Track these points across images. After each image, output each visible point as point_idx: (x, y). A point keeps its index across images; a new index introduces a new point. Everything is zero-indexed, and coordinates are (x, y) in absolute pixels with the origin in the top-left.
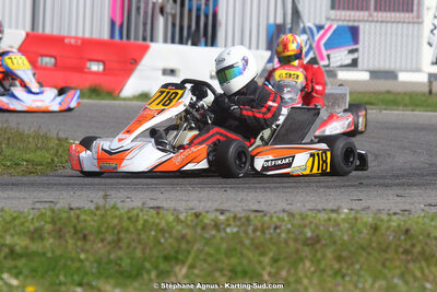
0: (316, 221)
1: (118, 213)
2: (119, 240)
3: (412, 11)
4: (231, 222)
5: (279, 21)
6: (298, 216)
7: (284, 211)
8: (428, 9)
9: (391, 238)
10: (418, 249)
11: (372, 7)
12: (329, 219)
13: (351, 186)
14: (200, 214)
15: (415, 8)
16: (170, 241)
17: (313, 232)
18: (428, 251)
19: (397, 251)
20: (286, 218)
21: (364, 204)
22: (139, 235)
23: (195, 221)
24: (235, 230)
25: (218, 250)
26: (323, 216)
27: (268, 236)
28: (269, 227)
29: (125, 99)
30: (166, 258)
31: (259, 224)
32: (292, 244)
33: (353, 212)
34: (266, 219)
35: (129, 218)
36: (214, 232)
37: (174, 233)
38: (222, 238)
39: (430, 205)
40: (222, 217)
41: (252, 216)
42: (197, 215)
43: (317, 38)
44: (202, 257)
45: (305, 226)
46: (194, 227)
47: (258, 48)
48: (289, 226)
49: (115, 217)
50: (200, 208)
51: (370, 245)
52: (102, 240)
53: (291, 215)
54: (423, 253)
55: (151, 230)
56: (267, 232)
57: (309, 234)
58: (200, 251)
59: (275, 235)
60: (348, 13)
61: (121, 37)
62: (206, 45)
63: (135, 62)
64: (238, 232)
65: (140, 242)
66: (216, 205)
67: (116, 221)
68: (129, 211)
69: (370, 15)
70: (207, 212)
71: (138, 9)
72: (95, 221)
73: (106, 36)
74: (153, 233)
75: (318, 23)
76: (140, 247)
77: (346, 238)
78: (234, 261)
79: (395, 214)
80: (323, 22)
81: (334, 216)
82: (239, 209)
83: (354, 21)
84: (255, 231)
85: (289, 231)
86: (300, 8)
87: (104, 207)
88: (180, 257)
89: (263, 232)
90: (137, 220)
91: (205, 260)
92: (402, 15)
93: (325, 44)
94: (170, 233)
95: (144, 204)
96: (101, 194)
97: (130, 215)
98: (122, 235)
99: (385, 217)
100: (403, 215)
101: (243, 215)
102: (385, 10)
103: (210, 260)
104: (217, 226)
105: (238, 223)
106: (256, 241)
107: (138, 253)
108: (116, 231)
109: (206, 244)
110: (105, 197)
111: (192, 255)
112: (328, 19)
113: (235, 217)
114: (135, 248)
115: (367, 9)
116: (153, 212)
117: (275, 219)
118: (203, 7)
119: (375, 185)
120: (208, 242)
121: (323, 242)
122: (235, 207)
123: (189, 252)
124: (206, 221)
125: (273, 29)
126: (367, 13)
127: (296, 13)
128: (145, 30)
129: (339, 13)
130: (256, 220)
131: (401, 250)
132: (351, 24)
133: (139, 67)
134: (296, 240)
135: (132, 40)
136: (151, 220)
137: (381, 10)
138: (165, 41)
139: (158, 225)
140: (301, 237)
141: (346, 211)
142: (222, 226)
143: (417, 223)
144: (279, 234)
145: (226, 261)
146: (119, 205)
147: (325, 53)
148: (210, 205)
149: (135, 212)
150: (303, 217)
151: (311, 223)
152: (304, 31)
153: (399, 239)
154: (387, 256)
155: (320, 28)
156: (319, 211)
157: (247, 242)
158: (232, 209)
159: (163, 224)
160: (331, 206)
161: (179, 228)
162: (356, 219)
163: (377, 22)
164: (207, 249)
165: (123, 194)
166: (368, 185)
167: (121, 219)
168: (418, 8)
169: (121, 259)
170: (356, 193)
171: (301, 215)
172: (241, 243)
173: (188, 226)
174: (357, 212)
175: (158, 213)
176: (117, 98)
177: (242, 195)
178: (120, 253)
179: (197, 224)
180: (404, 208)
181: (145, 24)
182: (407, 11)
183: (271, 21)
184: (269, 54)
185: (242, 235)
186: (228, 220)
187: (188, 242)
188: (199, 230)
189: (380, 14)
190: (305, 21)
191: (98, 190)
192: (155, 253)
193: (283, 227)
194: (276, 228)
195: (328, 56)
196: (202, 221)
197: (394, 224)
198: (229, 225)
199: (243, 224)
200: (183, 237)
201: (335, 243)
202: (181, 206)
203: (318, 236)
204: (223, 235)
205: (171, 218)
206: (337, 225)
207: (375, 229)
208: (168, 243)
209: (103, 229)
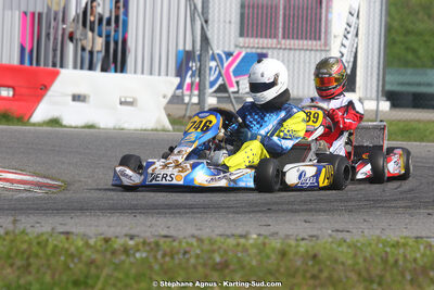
0: (224, 246)
1: (27, 238)
2: (29, 265)
3: (320, 39)
4: (140, 247)
5: (189, 47)
6: (207, 242)
7: (193, 236)
8: (335, 37)
9: (299, 263)
10: (325, 274)
11: (280, 35)
12: (238, 245)
13: (260, 211)
14: (110, 239)
15: (323, 36)
16: (80, 266)
17: (222, 257)
18: (335, 276)
19: (304, 276)
20: (195, 244)
21: (272, 229)
22: (48, 260)
23: (104, 246)
24: (144, 255)
25: (127, 275)
26: (232, 241)
27: (177, 261)
28: (178, 253)
29: (34, 125)
30: (76, 283)
31: (168, 250)
32: (200, 269)
33: (261, 238)
34: (176, 244)
35: (39, 243)
36: (123, 257)
37: (84, 258)
38: (131, 263)
39: (338, 231)
40: (131, 243)
41: (162, 241)
42: (107, 240)
43: (226, 65)
44: (111, 282)
45: (214, 251)
46: (103, 253)
47: (167, 75)
48: (198, 251)
49: (25, 241)
50: (109, 232)
51: (278, 270)
52: (12, 265)
53: (200, 240)
54: (330, 278)
55: (60, 255)
56: (176, 257)
57: (218, 259)
58: (109, 276)
59: (184, 261)
60: (256, 40)
61: (31, 64)
62: (116, 71)
63: (45, 88)
64: (147, 257)
65: (49, 267)
66: (125, 230)
67: (24, 246)
68: (38, 236)
69: (278, 43)
70: (117, 237)
71: (48, 35)
72: (4, 246)
73: (15, 61)
74: (62, 258)
75: (226, 50)
76: (49, 272)
77: (254, 263)
78: (143, 285)
79: (303, 239)
80: (232, 49)
81: (242, 241)
82: (148, 234)
83: (263, 48)
84: (164, 255)
85: (198, 256)
86: (209, 35)
87: (14, 232)
88: (90, 282)
89: (172, 257)
90: (46, 245)
91: (114, 285)
92: (310, 42)
93: (234, 71)
94: (80, 258)
95: (53, 229)
96: (11, 219)
97: (40, 240)
98: (32, 260)
99: (293, 243)
100: (311, 241)
101: (152, 240)
102: (293, 38)
103: (119, 285)
104: (126, 251)
105: (148, 248)
106: (165, 267)
107: (48, 278)
108: (25, 256)
109: (116, 269)
110: (15, 221)
111: (102, 279)
112: (236, 46)
113: (144, 243)
114: (45, 273)
115: (276, 36)
116: (63, 237)
117: (184, 245)
118: (113, 33)
119: (284, 211)
120: (117, 267)
121: (232, 267)
122: (145, 232)
123: (98, 277)
124: (116, 246)
125: (182, 56)
126: (275, 40)
127: (205, 40)
128: (54, 56)
129: (247, 40)
130: (165, 245)
131: (308, 275)
132: (259, 51)
133: (50, 93)
134: (205, 265)
135: (42, 66)
136: (61, 245)
137: (288, 38)
138: (75, 67)
139: (67, 250)
140: (210, 262)
141: (255, 236)
142: (132, 252)
143: (325, 248)
144: (188, 259)
145: (135, 286)
146: (29, 230)
147: (234, 80)
148: (119, 230)
149: (44, 238)
150: (212, 242)
151: (220, 248)
152: (213, 58)
153: (307, 264)
154: (295, 281)
155: (229, 55)
156: (228, 236)
157: (156, 267)
158: (142, 235)
159: (73, 249)
160: (239, 231)
161: (88, 252)
162: (264, 244)
163: (285, 49)
164: (116, 274)
165: (33, 219)
166: (276, 211)
167: (30, 244)
168: (326, 36)
169: (30, 284)
170: (265, 219)
171: (210, 240)
172: (151, 268)
173: (97, 251)
174: (266, 237)
175: (67, 239)
176: (27, 123)
177: (151, 220)
178: (30, 278)
179: (106, 250)
180: (311, 233)
181: (55, 50)
182: (315, 39)
183: (181, 48)
184: (178, 80)
185: (152, 260)
186: (137, 245)
187: (97, 267)
188: (108, 255)
189: (288, 41)
190: (215, 47)
191: (7, 215)
192: (64, 278)
193: (192, 253)
194: (185, 253)
195: (237, 83)
196: (111, 246)
197: (302, 250)
198: (138, 250)
199: (152, 249)
200: (92, 262)
201: (243, 268)
202: (91, 231)
203: (226, 261)
204: (132, 259)
205: (80, 243)
206: (245, 250)
207: (283, 254)
208: (78, 268)
209: (13, 254)
